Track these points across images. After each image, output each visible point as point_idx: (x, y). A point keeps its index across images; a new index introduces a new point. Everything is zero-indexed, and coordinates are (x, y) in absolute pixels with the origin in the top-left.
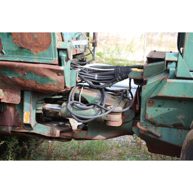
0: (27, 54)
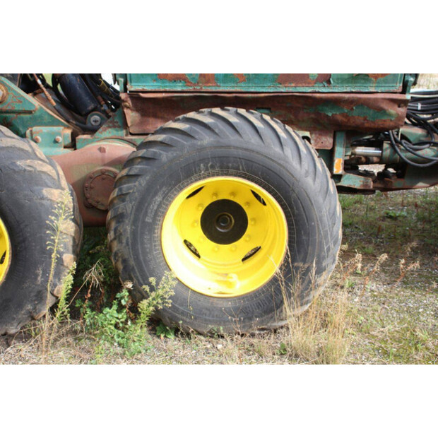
0: (363, 81)
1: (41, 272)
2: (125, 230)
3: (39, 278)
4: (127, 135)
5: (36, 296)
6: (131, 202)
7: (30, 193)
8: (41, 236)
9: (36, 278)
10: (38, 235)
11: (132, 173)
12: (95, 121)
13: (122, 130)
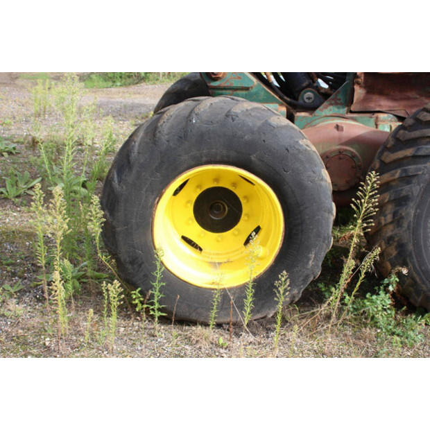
1: (313, 256)
2: (408, 214)
3: (310, 262)
4: (347, 113)
5: (303, 280)
6: (419, 184)
7: (312, 174)
8: (319, 219)
9: (308, 262)
10: (317, 218)
11: (421, 153)
12: (309, 98)
13: (343, 108)
